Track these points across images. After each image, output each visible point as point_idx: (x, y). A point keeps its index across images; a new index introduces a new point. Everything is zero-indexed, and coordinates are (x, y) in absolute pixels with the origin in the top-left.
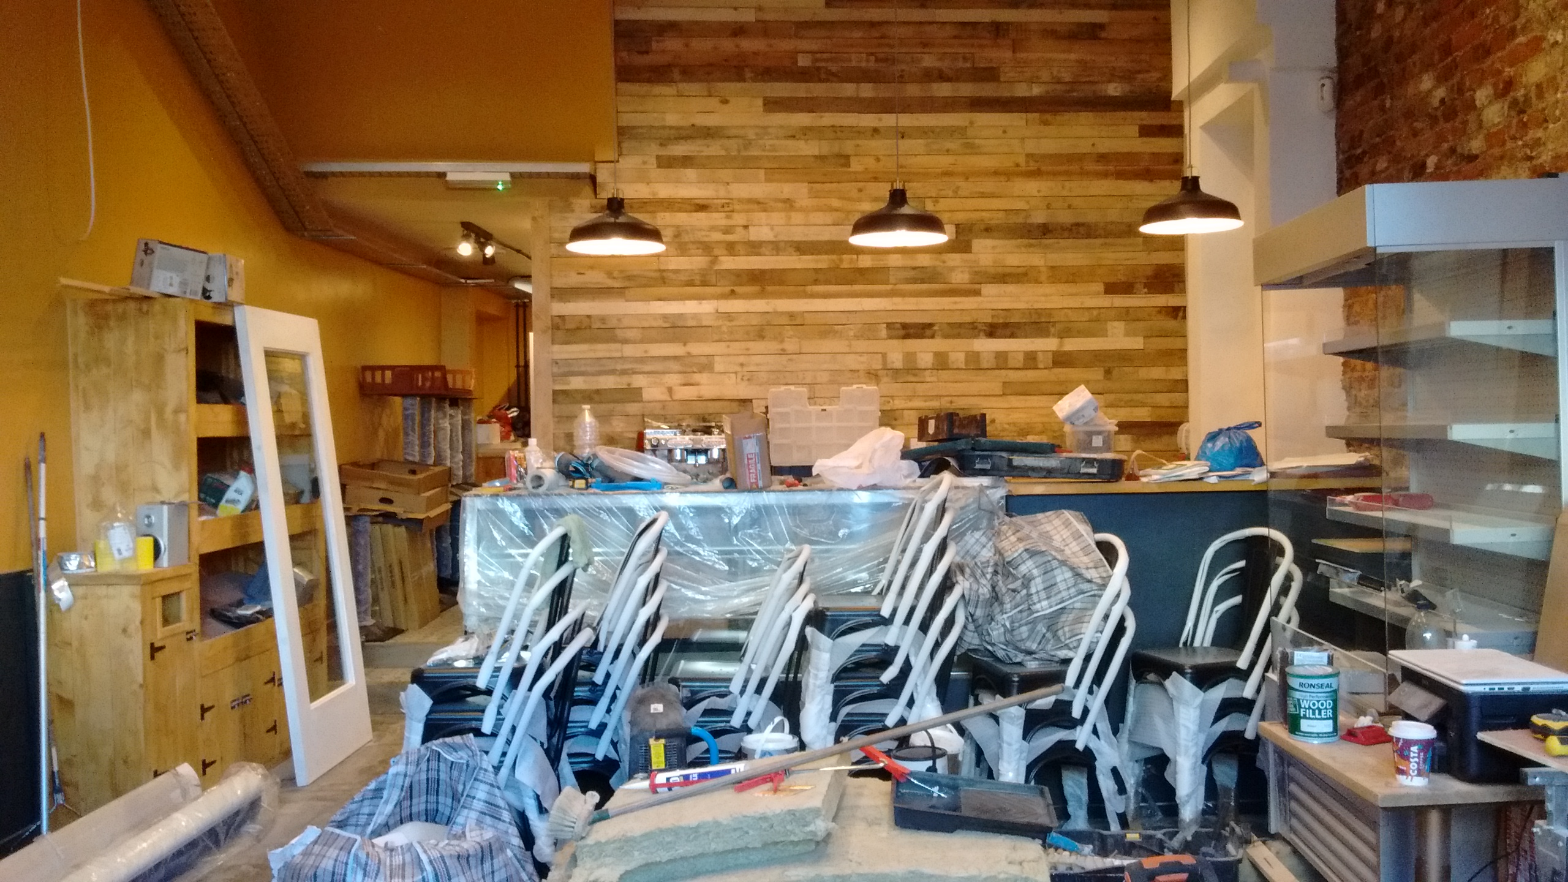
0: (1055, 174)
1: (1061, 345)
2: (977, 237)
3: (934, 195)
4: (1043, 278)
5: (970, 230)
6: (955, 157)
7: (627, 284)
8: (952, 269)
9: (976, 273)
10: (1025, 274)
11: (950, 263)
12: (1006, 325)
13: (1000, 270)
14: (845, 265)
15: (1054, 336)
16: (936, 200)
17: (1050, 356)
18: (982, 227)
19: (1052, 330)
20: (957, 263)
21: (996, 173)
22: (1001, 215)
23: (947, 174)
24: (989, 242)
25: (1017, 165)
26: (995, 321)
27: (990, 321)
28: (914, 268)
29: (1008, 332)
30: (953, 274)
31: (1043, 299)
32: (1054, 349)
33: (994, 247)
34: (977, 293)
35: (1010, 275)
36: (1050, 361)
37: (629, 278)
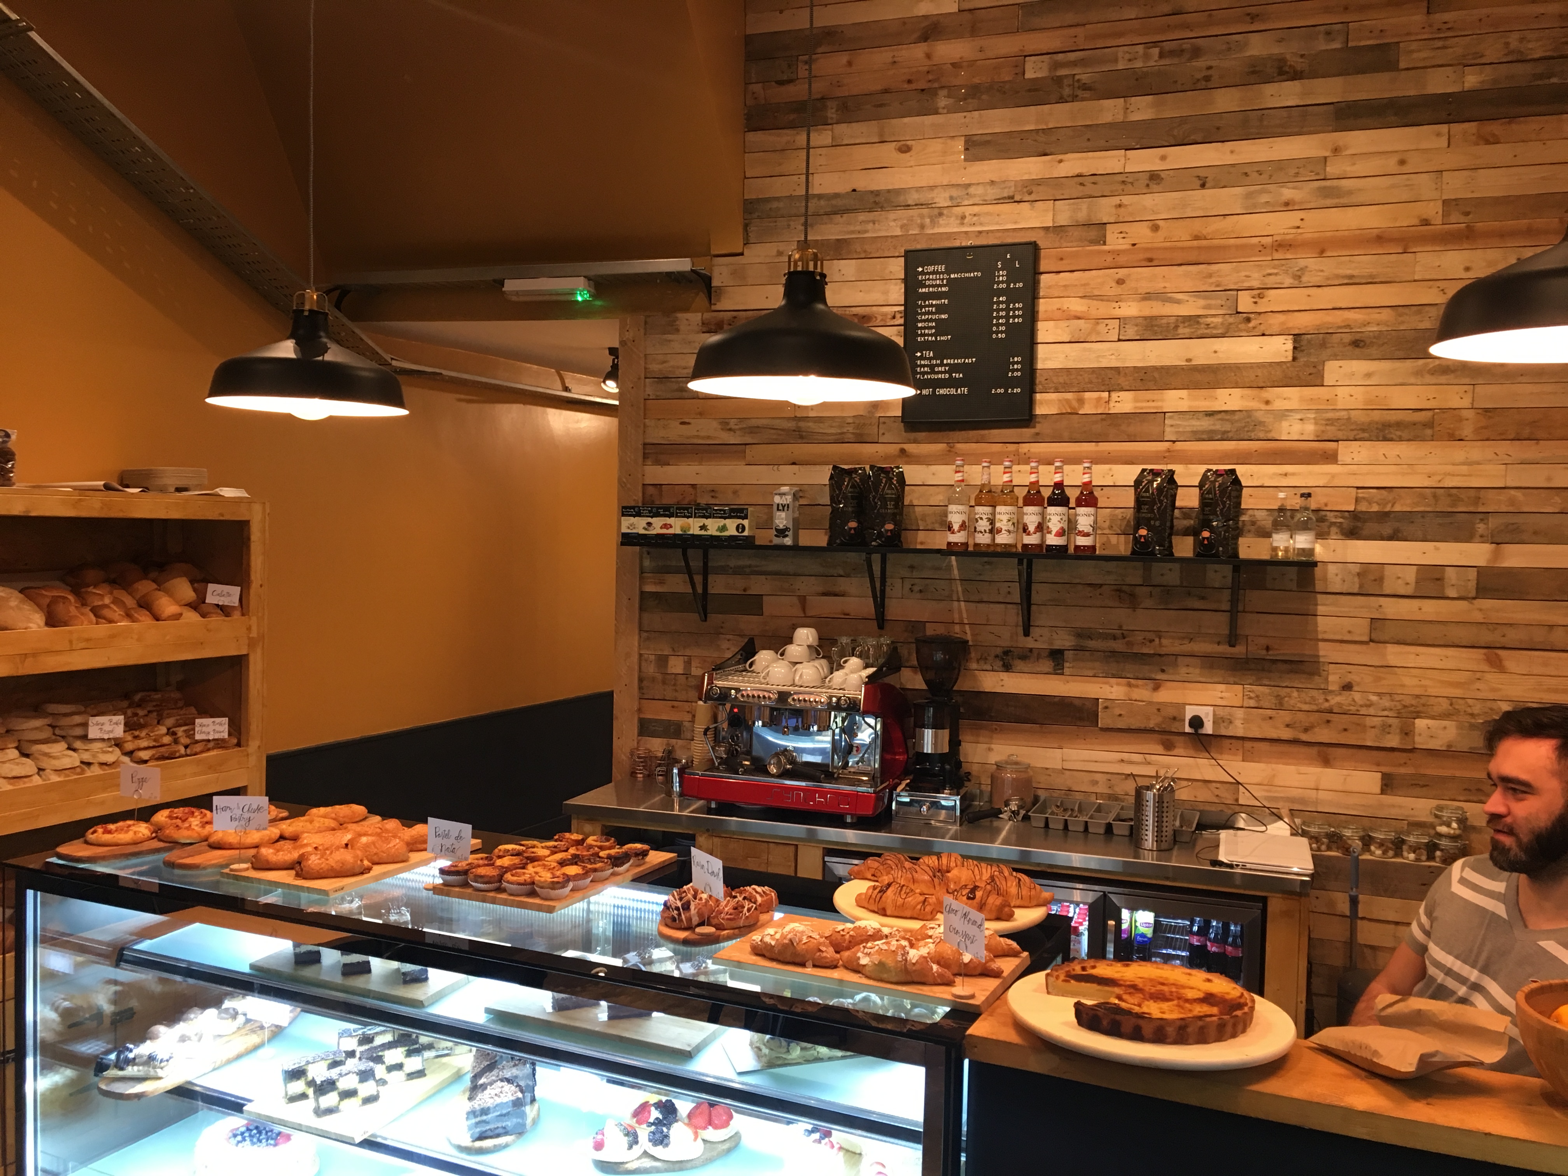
0: (1502, 235)
1: (1496, 555)
2: (1335, 357)
3: (1256, 284)
4: (1467, 430)
5: (1323, 345)
6: (1301, 214)
7: (748, 440)
8: (1284, 414)
9: (1330, 422)
10: (1429, 424)
11: (1278, 405)
12: (1383, 516)
13: (1376, 416)
14: (1087, 409)
15: (1483, 539)
16: (1260, 292)
17: (1472, 574)
18: (1347, 338)
19: (1481, 528)
20: (1294, 405)
21: (1381, 239)
22: (1386, 315)
23: (1281, 245)
24: (1358, 367)
25: (1426, 222)
26: (1363, 507)
27: (1351, 508)
28: (1210, 414)
29: (1387, 530)
30: (1285, 424)
31: (1464, 469)
32: (1482, 563)
33: (1368, 375)
34: (1331, 458)
35: (1399, 425)
36: (1472, 585)
37: (753, 430)
